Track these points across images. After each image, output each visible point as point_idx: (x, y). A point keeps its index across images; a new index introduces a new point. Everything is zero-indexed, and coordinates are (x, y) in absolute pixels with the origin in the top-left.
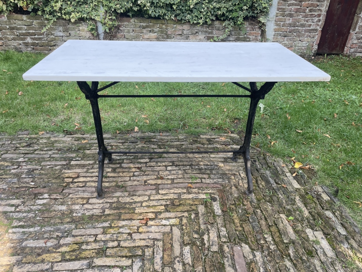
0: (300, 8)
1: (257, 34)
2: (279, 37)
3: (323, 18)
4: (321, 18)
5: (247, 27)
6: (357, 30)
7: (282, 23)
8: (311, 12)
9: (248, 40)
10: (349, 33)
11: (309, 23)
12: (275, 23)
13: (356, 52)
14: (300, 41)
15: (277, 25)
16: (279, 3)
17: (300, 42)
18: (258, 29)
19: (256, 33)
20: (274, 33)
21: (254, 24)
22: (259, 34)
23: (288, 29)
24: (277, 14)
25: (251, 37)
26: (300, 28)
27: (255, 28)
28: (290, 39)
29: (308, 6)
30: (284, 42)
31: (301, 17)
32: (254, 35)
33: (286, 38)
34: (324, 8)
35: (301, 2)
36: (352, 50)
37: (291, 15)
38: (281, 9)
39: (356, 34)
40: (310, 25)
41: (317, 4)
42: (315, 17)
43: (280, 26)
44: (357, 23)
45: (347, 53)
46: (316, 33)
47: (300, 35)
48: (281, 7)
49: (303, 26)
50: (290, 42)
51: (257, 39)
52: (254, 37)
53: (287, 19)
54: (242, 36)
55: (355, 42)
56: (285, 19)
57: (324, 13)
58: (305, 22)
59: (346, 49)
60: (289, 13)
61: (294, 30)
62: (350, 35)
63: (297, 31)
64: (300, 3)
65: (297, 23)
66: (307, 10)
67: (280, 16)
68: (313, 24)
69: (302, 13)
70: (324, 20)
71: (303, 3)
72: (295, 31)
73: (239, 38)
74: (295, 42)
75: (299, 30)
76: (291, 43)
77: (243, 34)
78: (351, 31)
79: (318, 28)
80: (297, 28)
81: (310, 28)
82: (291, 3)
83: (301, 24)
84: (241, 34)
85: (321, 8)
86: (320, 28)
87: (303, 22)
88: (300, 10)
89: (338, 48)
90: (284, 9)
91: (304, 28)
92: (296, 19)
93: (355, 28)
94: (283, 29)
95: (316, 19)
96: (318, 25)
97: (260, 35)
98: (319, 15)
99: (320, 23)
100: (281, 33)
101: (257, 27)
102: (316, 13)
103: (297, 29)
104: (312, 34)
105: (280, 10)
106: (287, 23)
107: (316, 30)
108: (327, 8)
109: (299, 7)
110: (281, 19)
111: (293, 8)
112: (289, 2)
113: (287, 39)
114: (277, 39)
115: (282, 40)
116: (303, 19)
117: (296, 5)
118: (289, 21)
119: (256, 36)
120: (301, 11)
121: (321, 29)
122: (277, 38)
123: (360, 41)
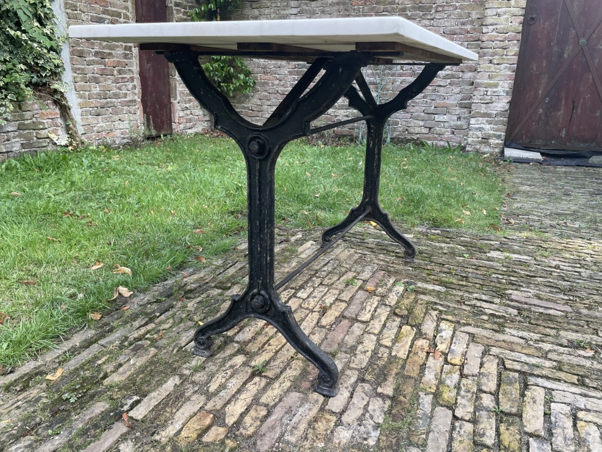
0: (105, 69)
1: (55, 115)
2: (90, 117)
3: (137, 82)
4: (135, 83)
5: (33, 104)
6: (179, 98)
7: (87, 93)
8: (121, 74)
9: (41, 127)
10: (171, 103)
11: (124, 92)
12: (77, 94)
13: (185, 128)
14: (120, 120)
15: (81, 97)
16: (72, 59)
17: (120, 122)
18: (53, 105)
19: (51, 114)
20: (80, 110)
21: (44, 96)
22: (57, 114)
23: (98, 102)
24: (75, 78)
25: (45, 121)
26: (114, 100)
27: (47, 105)
28: (106, 119)
29: (114, 65)
30: (99, 125)
31: (110, 82)
32: (50, 117)
33: (100, 117)
34: (135, 68)
35: (102, 58)
36: (182, 126)
37: (96, 80)
38: (79, 69)
39: (179, 103)
40: (125, 95)
41: (125, 62)
42: (128, 81)
43: (85, 98)
44: (176, 89)
45: (178, 131)
46: (137, 107)
47: (117, 110)
48: (77, 66)
49: (116, 96)
50: (107, 123)
51: (56, 123)
52: (50, 120)
53: (92, 86)
54: (29, 121)
55: (181, 114)
56: (90, 87)
57: (137, 76)
58: (118, 90)
59: (174, 126)
60: (93, 76)
61: (107, 103)
62: (173, 106)
63: (112, 105)
64: (103, 60)
65: (108, 92)
66: (115, 73)
67: (81, 81)
68: (128, 92)
69: (110, 76)
70: (140, 86)
71: (107, 60)
72: (109, 105)
73: (24, 124)
74: (114, 123)
75: (114, 102)
76: (110, 125)
77: (29, 118)
78: (172, 100)
79: (136, 97)
80: (109, 100)
81: (127, 99)
82: (90, 60)
83: (113, 93)
84: (26, 118)
85: (131, 68)
86: (139, 98)
87: (115, 90)
88: (105, 71)
89: (165, 126)
90: (83, 70)
91: (119, 100)
92: (104, 86)
93: (176, 95)
94: (92, 102)
95: (130, 85)
96: (135, 94)
97: (59, 116)
98: (132, 79)
99: (137, 91)
100: (91, 109)
101: (49, 101)
102: (128, 76)
103: (111, 102)
104: (132, 108)
105: (78, 72)
106: (95, 92)
107: (135, 101)
108: (138, 69)
109: (103, 67)
110: (84, 86)
111: (95, 68)
112: (87, 59)
113: (102, 118)
114: (89, 120)
115: (96, 122)
116: (114, 85)
117: (99, 64)
118: (96, 89)
119: (52, 119)
120: (108, 73)
121: (140, 100)
122: (87, 119)
123: (185, 112)
